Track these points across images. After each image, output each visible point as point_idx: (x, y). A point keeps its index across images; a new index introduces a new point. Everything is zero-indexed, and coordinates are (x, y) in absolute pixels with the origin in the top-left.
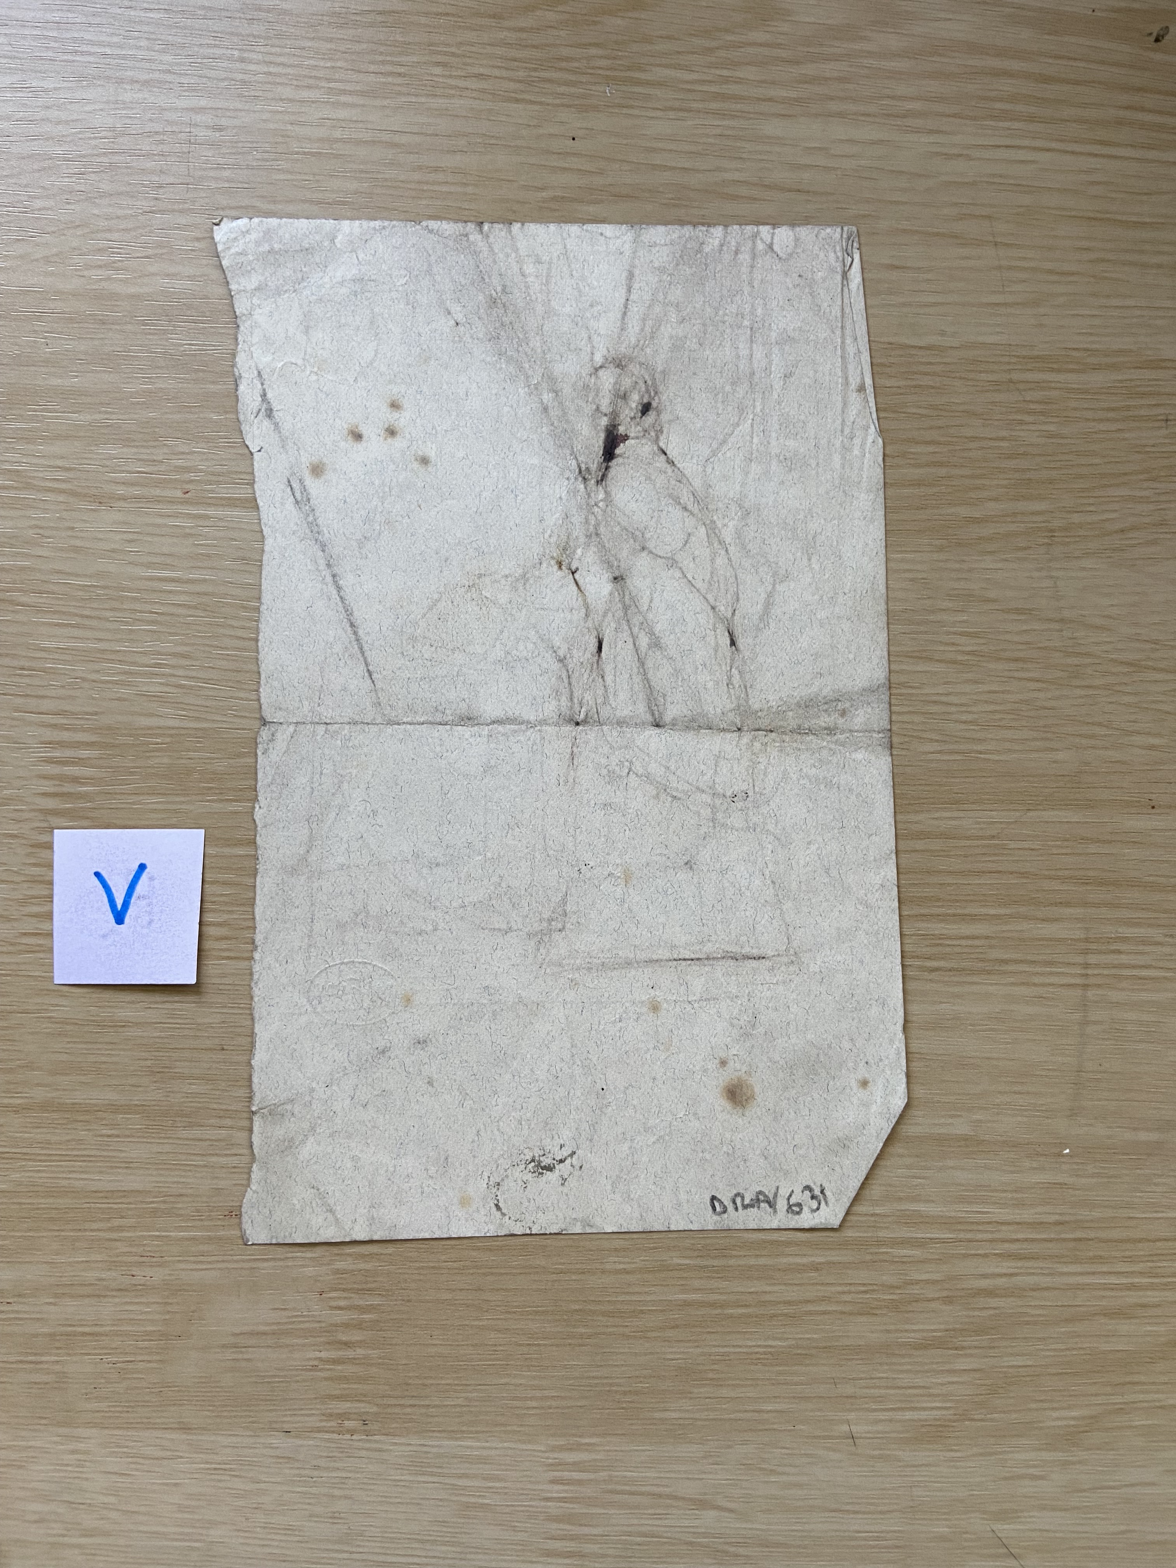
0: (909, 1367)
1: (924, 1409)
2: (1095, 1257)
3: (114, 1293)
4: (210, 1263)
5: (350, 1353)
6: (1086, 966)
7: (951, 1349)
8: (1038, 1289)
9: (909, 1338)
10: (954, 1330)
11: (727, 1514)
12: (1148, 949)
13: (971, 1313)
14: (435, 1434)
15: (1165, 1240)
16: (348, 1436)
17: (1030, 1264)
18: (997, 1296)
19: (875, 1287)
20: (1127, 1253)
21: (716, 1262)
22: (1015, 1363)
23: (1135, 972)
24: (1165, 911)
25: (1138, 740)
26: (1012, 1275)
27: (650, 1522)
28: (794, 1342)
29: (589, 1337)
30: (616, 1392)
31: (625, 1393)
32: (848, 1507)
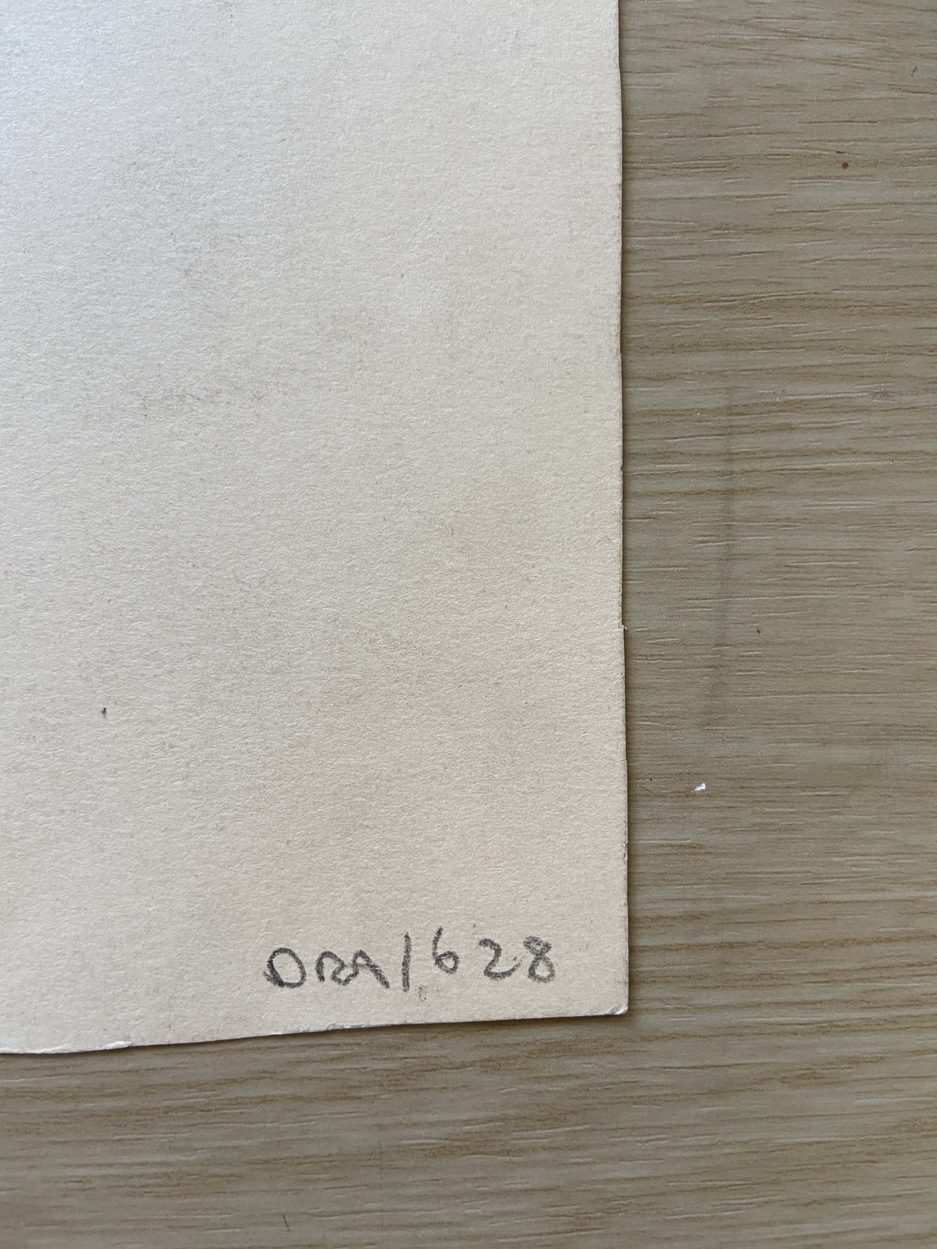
0: (421, 1190)
2: (760, 975)
6: (730, 456)
7: (498, 1153)
8: (657, 1038)
9: (420, 1138)
10: (503, 1120)
12: (841, 420)
15: (890, 940)
18: (581, 1053)
20: (819, 967)
22: (617, 1175)
23: (819, 463)
28: (209, 1155)
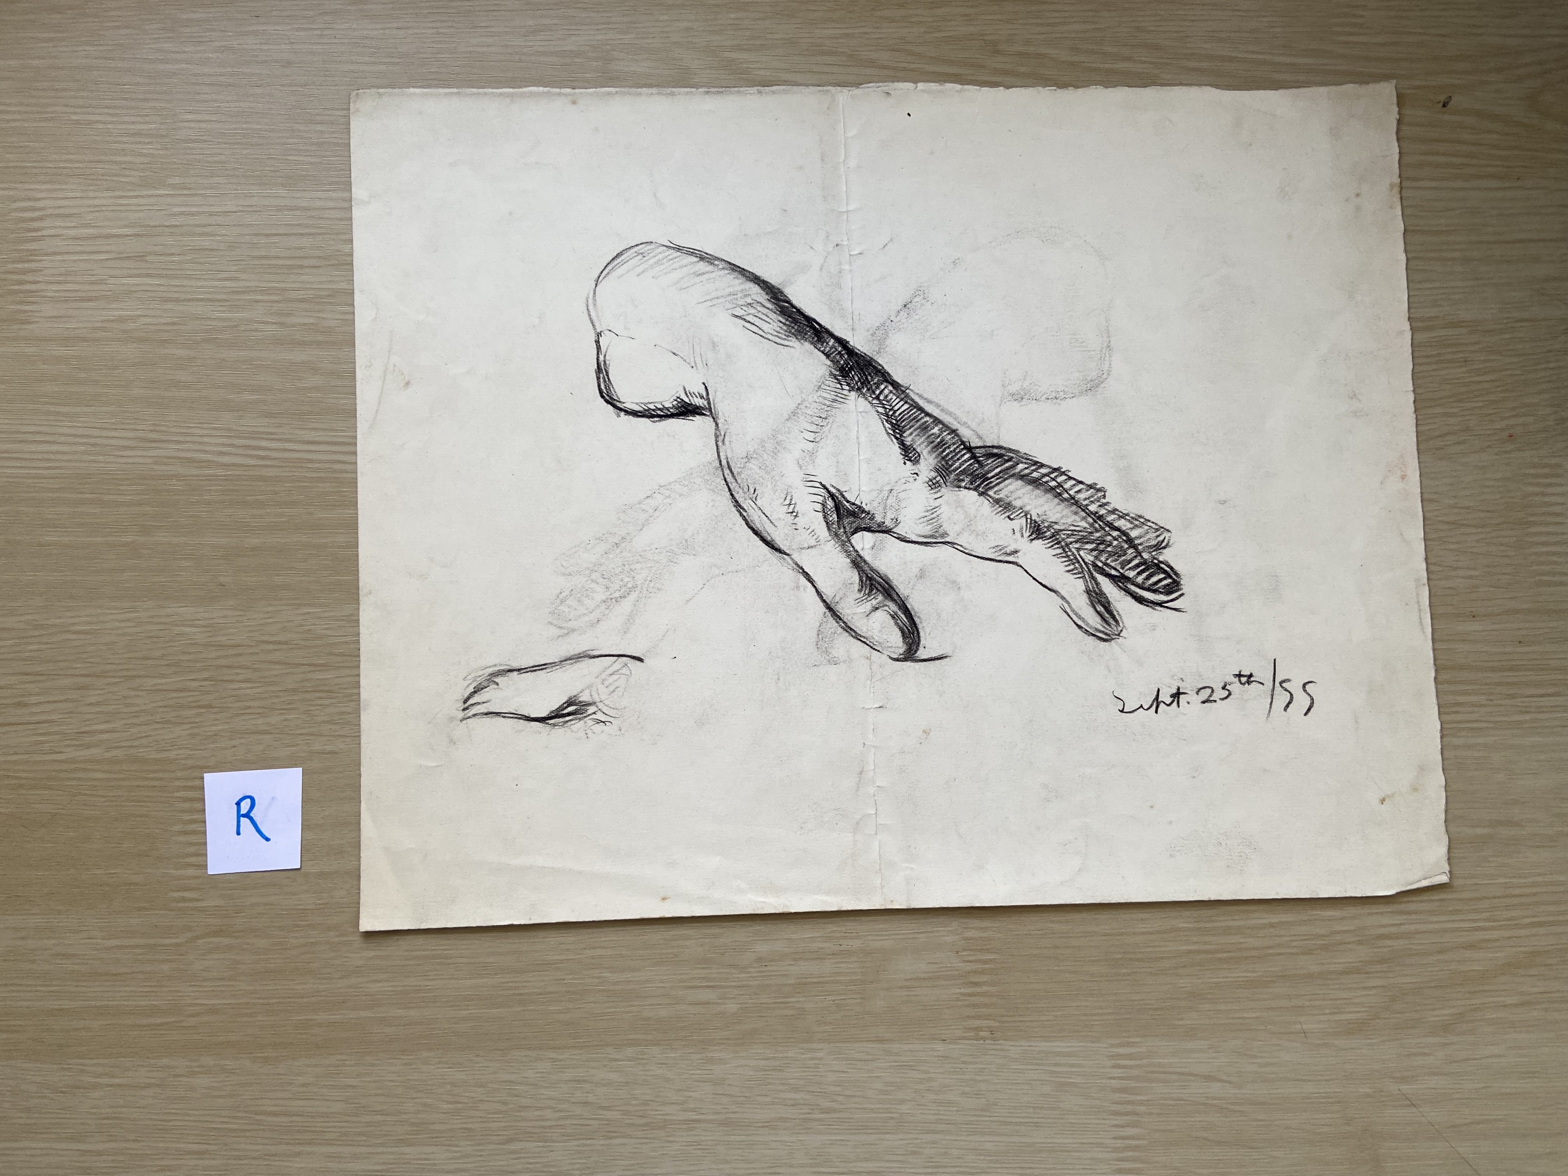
1: (1349, 1013)
3: (830, 957)
4: (885, 935)
5: (978, 990)
11: (1227, 1084)
13: (1376, 950)
14: (1036, 1039)
16: (982, 1042)
17: (1414, 917)
19: (1312, 937)
21: (1208, 925)
24: (1486, 684)
25: (1461, 573)
26: (1401, 924)
27: (1177, 1091)
29: (1129, 975)
30: (1149, 1009)
31: (1156, 1009)
32: (1304, 1078)
